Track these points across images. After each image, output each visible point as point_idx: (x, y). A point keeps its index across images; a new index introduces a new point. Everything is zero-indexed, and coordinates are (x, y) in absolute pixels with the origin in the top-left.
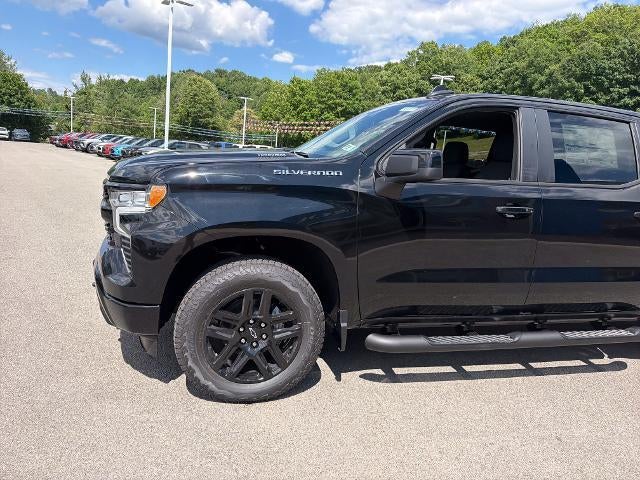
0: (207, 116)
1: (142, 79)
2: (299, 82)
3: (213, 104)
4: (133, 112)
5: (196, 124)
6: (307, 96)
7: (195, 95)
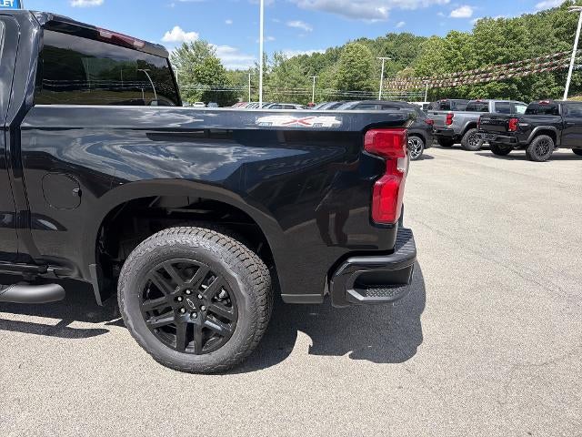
0: (361, 78)
1: (323, 52)
2: (456, 35)
3: (367, 67)
4: (299, 82)
5: (352, 88)
6: (464, 48)
7: (353, 61)
